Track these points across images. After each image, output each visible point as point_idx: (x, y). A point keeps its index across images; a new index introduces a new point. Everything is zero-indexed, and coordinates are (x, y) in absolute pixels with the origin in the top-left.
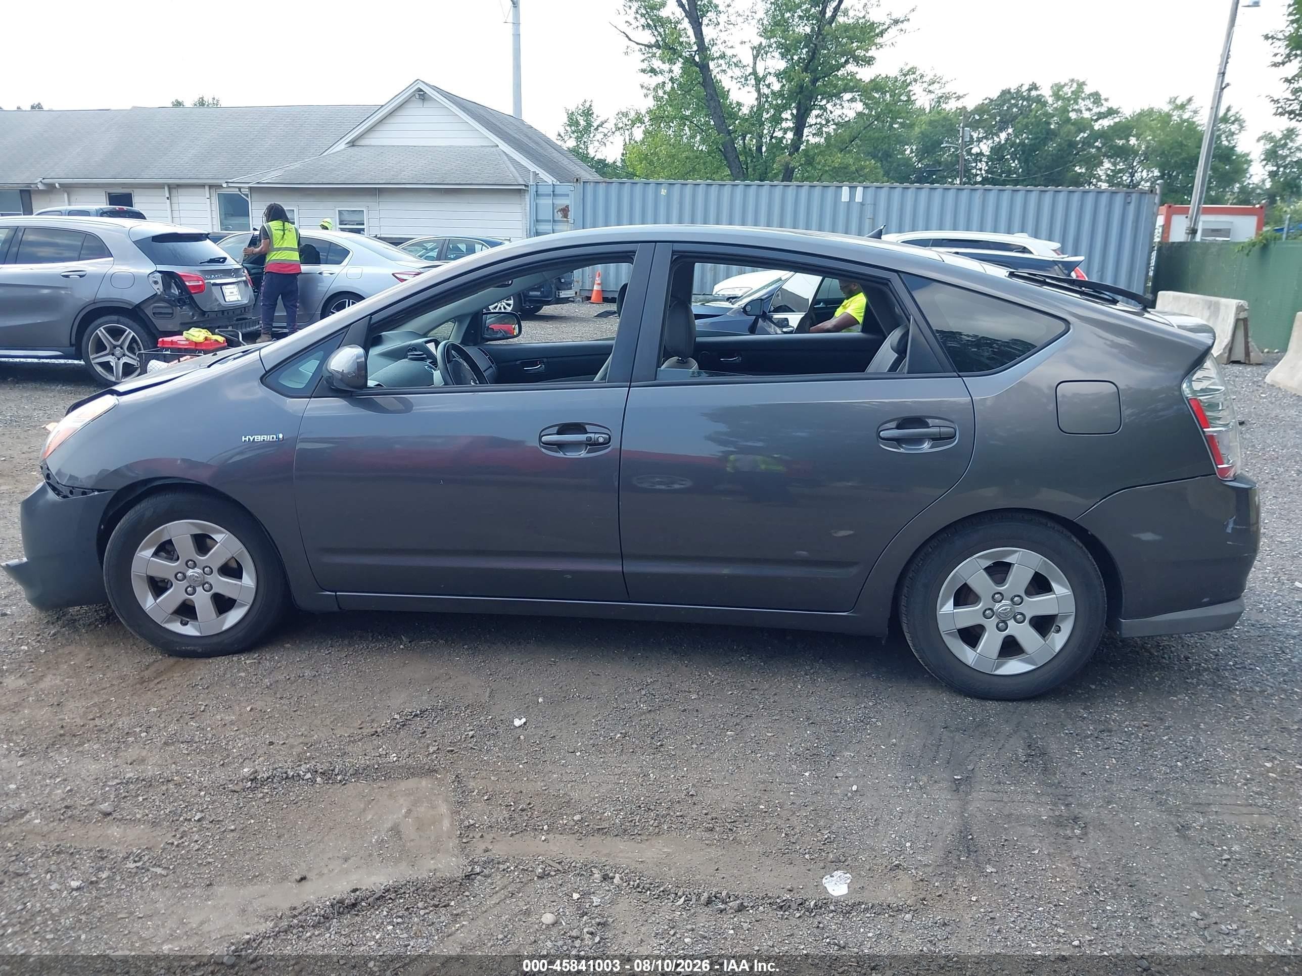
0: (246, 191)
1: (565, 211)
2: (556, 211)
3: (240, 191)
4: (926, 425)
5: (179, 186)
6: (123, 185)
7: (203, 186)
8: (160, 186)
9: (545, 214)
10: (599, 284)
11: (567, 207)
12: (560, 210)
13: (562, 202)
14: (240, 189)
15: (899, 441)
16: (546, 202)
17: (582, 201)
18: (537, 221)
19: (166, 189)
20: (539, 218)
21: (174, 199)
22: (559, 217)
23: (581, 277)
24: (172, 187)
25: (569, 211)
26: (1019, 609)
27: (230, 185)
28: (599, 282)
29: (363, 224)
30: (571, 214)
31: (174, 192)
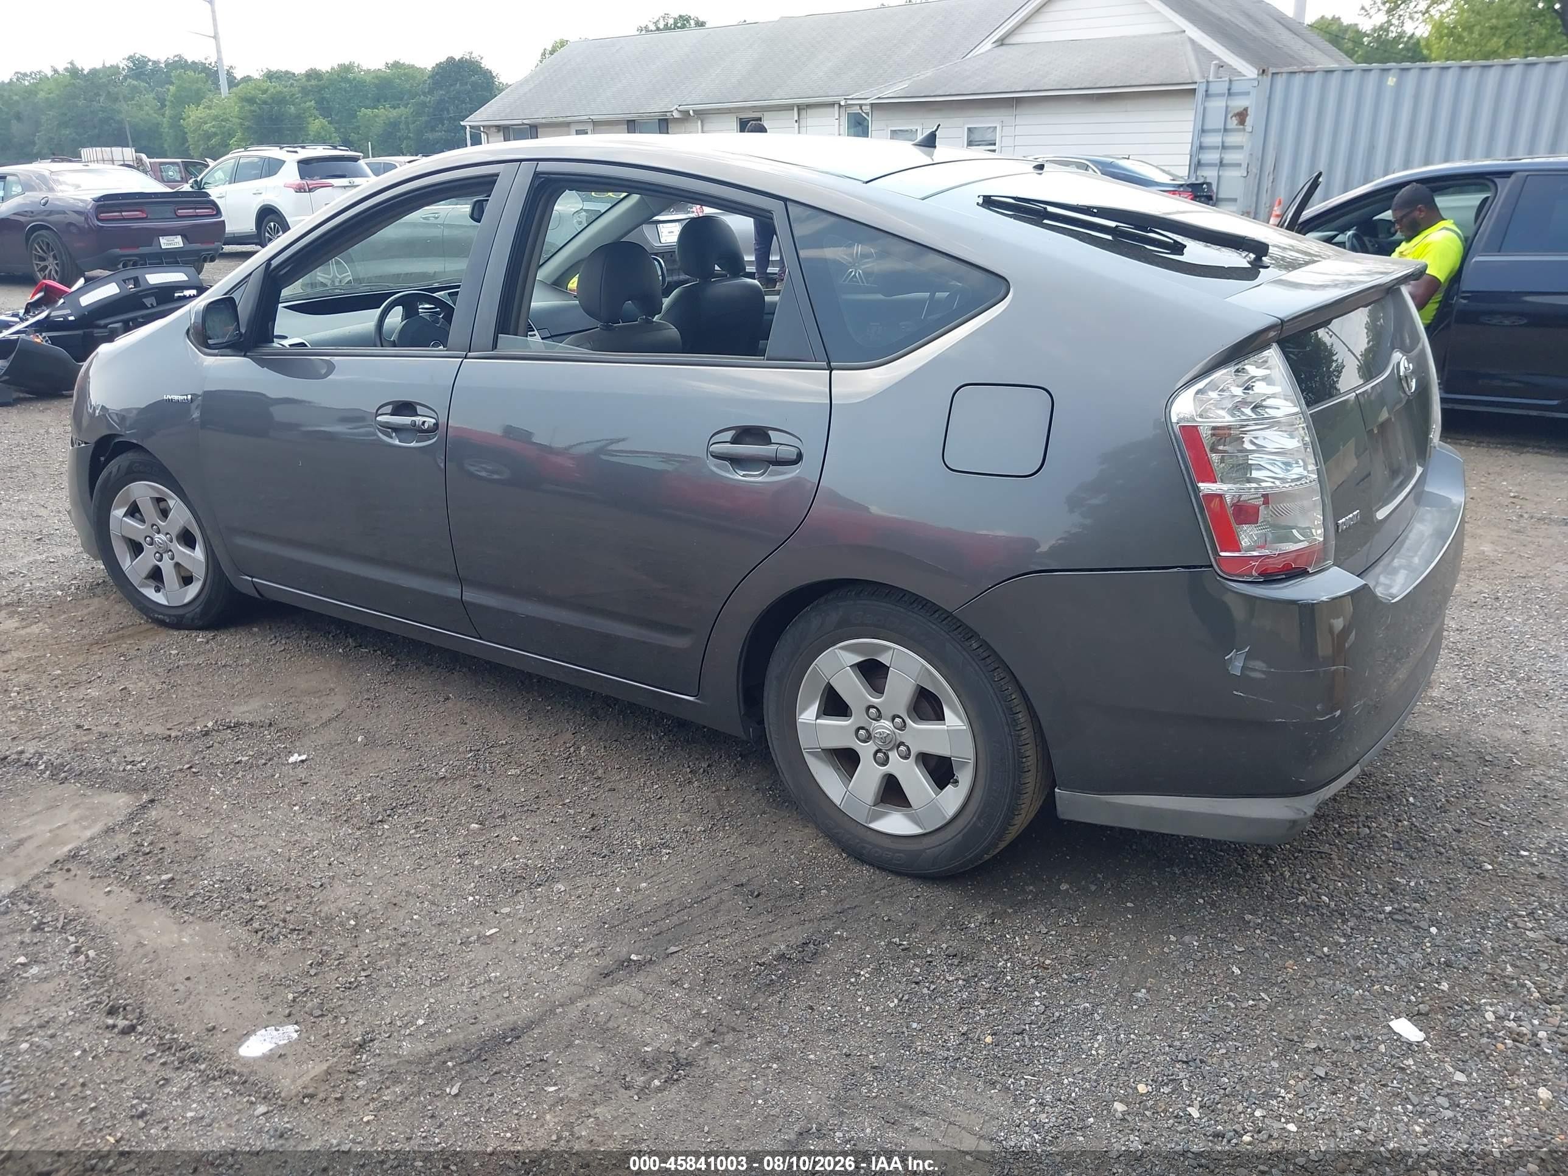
0: (867, 109)
1: (1242, 116)
2: (1229, 116)
3: (861, 108)
4: (767, 441)
5: (809, 106)
6: (754, 109)
7: (832, 105)
8: (789, 108)
9: (1215, 120)
10: (1277, 216)
11: (1246, 109)
12: (1235, 115)
13: (1239, 103)
14: (861, 106)
15: (737, 461)
16: (1217, 105)
17: (1266, 101)
18: (1203, 131)
19: (796, 109)
20: (1206, 127)
21: (803, 122)
22: (1233, 123)
23: (1254, 206)
24: (801, 108)
25: (1247, 115)
26: (902, 736)
27: (850, 102)
28: (1278, 213)
29: (995, 144)
30: (1249, 121)
31: (803, 113)
